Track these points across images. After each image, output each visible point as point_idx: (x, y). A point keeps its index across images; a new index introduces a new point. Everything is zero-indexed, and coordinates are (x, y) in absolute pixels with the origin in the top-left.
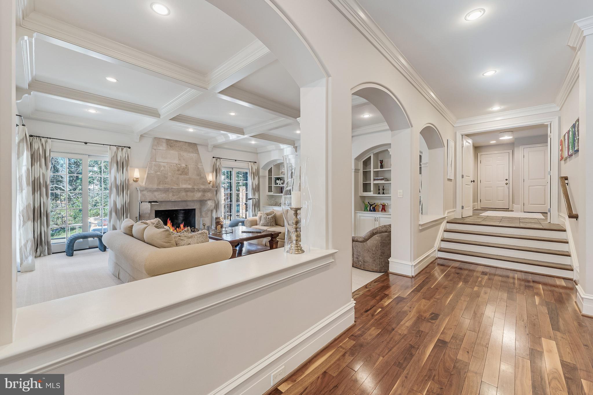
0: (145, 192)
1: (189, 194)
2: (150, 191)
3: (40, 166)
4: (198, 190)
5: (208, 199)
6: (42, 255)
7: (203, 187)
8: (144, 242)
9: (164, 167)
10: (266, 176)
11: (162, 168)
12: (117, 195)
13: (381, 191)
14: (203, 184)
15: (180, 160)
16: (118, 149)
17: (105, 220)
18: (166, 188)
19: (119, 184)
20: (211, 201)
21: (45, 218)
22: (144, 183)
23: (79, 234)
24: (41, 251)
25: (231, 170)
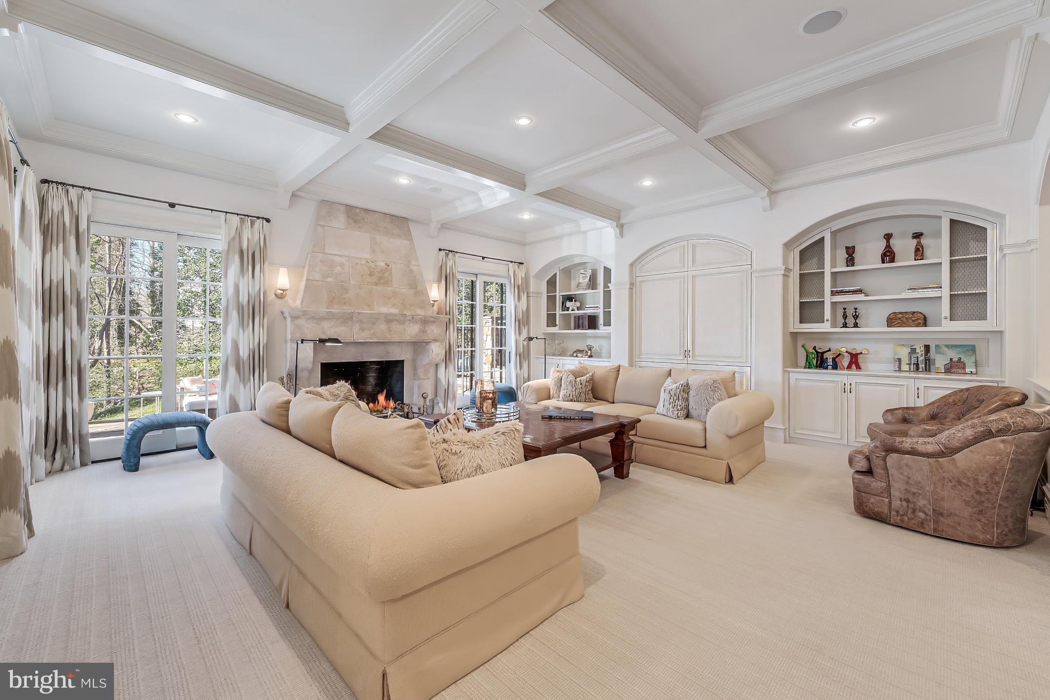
0: (300, 321)
1: (395, 327)
2: (313, 318)
3: (66, 253)
4: (413, 320)
5: (433, 340)
6: (67, 467)
7: (420, 312)
8: (333, 456)
9: (342, 265)
10: (541, 294)
11: (338, 269)
12: (241, 326)
13: (851, 321)
14: (422, 308)
15: (374, 251)
16: (242, 221)
17: (212, 384)
18: (347, 313)
19: (245, 303)
20: (438, 344)
21: (75, 379)
22: (298, 302)
23: (154, 418)
24: (64, 458)
25: (474, 279)
